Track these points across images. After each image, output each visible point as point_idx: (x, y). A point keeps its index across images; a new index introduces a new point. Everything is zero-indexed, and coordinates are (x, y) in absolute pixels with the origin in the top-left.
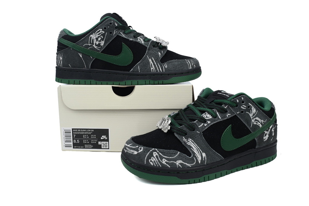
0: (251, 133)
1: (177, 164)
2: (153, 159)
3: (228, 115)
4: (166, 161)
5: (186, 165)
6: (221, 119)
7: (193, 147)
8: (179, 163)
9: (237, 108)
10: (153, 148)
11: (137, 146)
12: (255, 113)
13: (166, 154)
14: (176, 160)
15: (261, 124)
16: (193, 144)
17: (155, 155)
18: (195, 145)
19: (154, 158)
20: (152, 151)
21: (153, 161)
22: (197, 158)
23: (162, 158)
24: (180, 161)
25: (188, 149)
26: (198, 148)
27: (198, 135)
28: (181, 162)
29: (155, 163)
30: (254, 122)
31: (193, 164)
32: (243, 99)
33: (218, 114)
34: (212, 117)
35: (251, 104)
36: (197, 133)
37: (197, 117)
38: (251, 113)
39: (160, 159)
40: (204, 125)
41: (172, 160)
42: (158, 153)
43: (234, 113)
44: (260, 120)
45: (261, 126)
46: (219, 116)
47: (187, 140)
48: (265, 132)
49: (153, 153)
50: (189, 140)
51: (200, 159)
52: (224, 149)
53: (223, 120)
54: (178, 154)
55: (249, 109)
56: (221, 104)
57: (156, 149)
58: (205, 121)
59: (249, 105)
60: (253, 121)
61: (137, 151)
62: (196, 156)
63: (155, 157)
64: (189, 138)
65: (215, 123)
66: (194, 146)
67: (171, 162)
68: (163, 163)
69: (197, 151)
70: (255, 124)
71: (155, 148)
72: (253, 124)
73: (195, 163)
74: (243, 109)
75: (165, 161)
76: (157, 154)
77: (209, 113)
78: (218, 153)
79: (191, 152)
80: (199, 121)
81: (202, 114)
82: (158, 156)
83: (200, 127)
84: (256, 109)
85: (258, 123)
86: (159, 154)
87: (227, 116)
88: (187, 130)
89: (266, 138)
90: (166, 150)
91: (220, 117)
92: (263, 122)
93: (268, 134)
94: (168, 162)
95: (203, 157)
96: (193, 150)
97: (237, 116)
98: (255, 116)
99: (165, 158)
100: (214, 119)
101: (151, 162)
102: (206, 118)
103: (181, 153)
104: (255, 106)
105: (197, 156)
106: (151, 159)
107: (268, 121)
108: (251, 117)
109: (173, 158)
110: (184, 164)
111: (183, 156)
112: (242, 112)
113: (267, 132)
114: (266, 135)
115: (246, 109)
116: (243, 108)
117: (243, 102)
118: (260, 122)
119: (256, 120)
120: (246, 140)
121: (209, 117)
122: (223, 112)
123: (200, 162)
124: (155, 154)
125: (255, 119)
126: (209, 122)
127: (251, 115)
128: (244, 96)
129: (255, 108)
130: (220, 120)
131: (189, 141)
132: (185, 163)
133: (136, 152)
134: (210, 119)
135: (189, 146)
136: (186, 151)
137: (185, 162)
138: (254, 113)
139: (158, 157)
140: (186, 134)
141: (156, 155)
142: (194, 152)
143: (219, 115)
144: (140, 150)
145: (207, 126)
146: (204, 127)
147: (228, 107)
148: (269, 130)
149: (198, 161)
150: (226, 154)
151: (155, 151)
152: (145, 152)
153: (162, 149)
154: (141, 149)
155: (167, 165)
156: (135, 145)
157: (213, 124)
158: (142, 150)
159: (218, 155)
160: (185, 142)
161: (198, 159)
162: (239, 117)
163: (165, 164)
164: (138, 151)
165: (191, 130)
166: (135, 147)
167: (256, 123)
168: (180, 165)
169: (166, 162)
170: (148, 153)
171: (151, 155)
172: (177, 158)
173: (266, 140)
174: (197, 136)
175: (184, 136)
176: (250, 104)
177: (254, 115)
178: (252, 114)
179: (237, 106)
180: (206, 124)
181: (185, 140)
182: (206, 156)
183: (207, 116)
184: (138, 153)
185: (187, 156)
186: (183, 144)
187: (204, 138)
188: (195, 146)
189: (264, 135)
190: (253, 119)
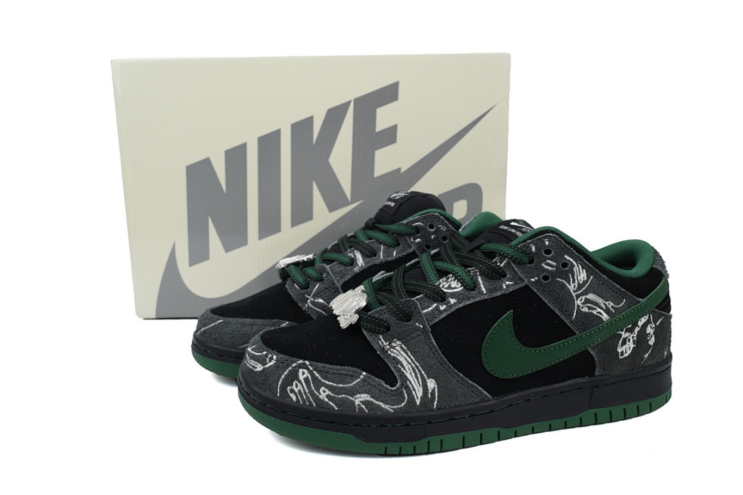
0: (575, 334)
1: (357, 402)
2: (297, 386)
3: (507, 284)
4: (328, 392)
5: (379, 406)
6: (486, 294)
7: (405, 363)
8: (361, 400)
9: (530, 267)
10: (300, 359)
11: (265, 353)
12: (585, 282)
13: (329, 375)
14: (353, 392)
15: (605, 311)
16: (405, 355)
17: (301, 377)
18: (409, 357)
19: (299, 384)
20: (295, 367)
21: (297, 391)
22: (411, 392)
23: (318, 385)
24: (366, 395)
25: (391, 367)
26: (416, 366)
27: (420, 333)
28: (366, 399)
29: (302, 397)
30: (581, 305)
31: (399, 406)
32: (547, 243)
33: (481, 282)
34: (462, 288)
35: (570, 257)
36: (416, 326)
37: (425, 287)
38: (571, 282)
39: (313, 388)
40: (437, 308)
41: (344, 391)
42: (310, 372)
43: (524, 281)
44: (600, 301)
45: (605, 317)
46: (482, 286)
47: (389, 345)
48: (621, 335)
49: (298, 371)
50: (393, 344)
51: (419, 393)
52: (493, 373)
53: (490, 297)
54: (362, 377)
55: (565, 270)
56: (491, 255)
57: (307, 363)
58: (442, 297)
59: (565, 259)
60: (579, 302)
61: (263, 365)
62: (410, 385)
63: (303, 381)
64: (395, 340)
65: (468, 303)
66: (406, 359)
67: (340, 396)
68: (321, 397)
69: (413, 374)
70: (585, 312)
71: (305, 359)
72: (579, 312)
73: (405, 403)
74: (547, 270)
75: (326, 393)
76: (307, 374)
77: (457, 278)
78: (474, 382)
79: (396, 374)
80: (426, 296)
81: (438, 280)
82: (310, 378)
83: (426, 313)
84: (587, 271)
85: (595, 309)
86: (314, 374)
87: (505, 287)
88: (392, 320)
89: (626, 349)
90: (332, 366)
91: (484, 289)
92: (612, 307)
93: (634, 341)
94: (333, 395)
95: (428, 390)
96: (402, 369)
97: (532, 288)
98: (584, 289)
99: (327, 386)
100: (467, 293)
101: (291, 393)
102: (445, 290)
103: (369, 375)
104: (584, 263)
105: (413, 387)
106: (292, 385)
107: (628, 305)
108: (572, 291)
109: (347, 387)
110: (375, 404)
111: (374, 383)
112: (546, 278)
113: (627, 334)
114: (624, 343)
115: (557, 269)
116: (547, 267)
117: (548, 252)
118: (604, 308)
119: (587, 301)
120: (559, 351)
121: (455, 288)
122: (495, 275)
123: (418, 402)
124: (303, 374)
125: (586, 298)
126: (452, 301)
127: (571, 287)
128: (550, 236)
129: (583, 268)
130: (483, 297)
131: (394, 348)
132: (377, 403)
133: (260, 365)
134: (457, 292)
135: (394, 358)
136: (385, 371)
137: (377, 400)
138: (581, 282)
139: (311, 381)
140: (388, 329)
141: (305, 376)
142: (406, 376)
143: (484, 284)
144: (270, 362)
145: (445, 310)
146: (436, 313)
147: (508, 263)
148: (637, 329)
149: (415, 400)
150: (497, 386)
151: (304, 366)
152: (279, 367)
153: (321, 362)
154: (271, 359)
155: (331, 403)
156: (262, 350)
157: (464, 307)
158: (272, 363)
159: (472, 386)
160: (383, 350)
161: (414, 392)
162: (534, 290)
163: (326, 400)
164: (264, 363)
165: (401, 319)
166: (260, 354)
167: (590, 308)
168: (363, 406)
169: (328, 396)
170: (287, 371)
171: (294, 376)
172: (358, 387)
173: (626, 355)
174: (415, 335)
175: (382, 333)
176: (568, 258)
177: (580, 286)
178: (576, 284)
179: (531, 262)
180: (445, 306)
181: (385, 343)
182: (436, 386)
183: (451, 285)
184: (264, 369)
185: (386, 384)
186: (378, 353)
187: (434, 341)
188: (408, 359)
189: (620, 342)
190: (579, 299)
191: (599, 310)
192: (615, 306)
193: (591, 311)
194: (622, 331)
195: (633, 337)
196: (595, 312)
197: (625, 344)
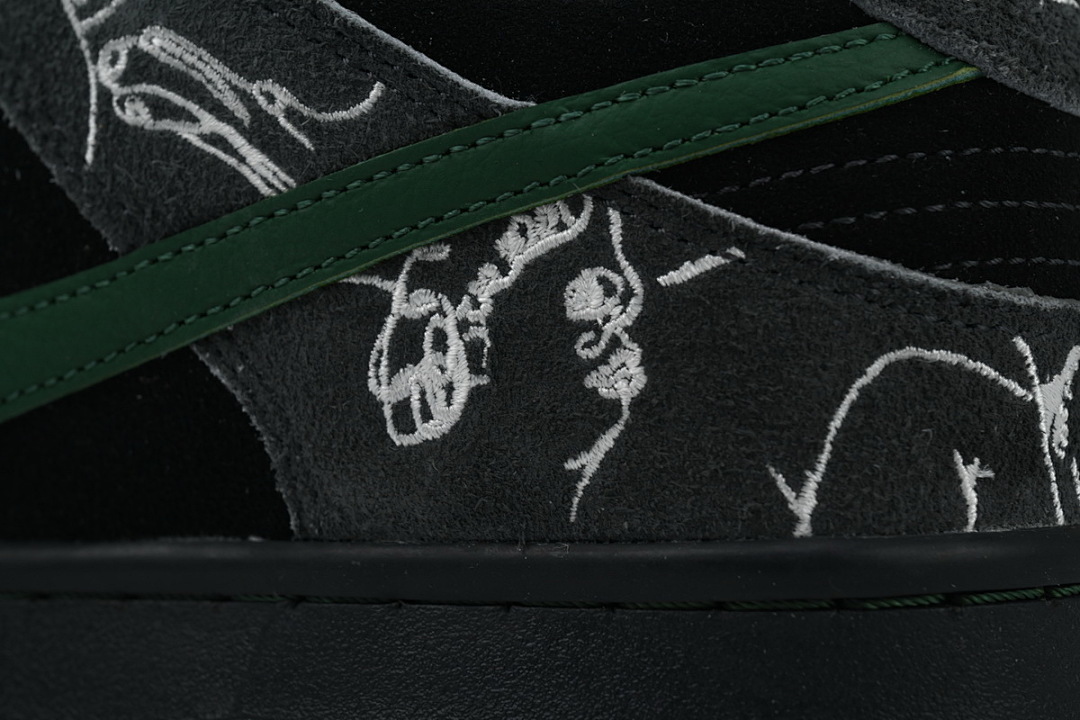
15: (252, 136)
30: (116, 89)
44: (213, 73)
45: (260, 169)
48: (386, 299)
60: (104, 73)
70: (138, 130)
72: (111, 125)
85: (194, 120)
89: (427, 394)
92: (292, 115)
93: (473, 350)
108: (70, 13)
113: (424, 302)
114: (408, 349)
118: (241, 112)
119: (142, 67)
125: (134, 51)
148: (489, 284)
167: (159, 108)
173: (427, 431)
189: (383, 340)
190: (104, 56)
191: (210, 123)
192: (306, 111)
193: (166, 125)
194: (393, 276)
195: (463, 326)
196: (188, 133)
197: (416, 357)
